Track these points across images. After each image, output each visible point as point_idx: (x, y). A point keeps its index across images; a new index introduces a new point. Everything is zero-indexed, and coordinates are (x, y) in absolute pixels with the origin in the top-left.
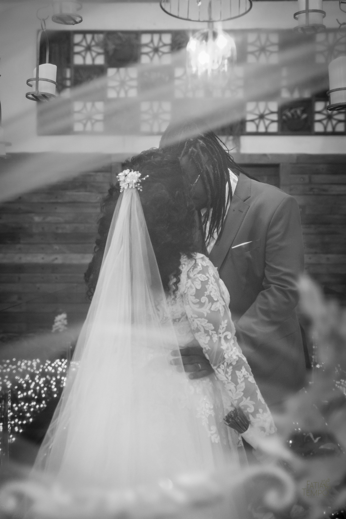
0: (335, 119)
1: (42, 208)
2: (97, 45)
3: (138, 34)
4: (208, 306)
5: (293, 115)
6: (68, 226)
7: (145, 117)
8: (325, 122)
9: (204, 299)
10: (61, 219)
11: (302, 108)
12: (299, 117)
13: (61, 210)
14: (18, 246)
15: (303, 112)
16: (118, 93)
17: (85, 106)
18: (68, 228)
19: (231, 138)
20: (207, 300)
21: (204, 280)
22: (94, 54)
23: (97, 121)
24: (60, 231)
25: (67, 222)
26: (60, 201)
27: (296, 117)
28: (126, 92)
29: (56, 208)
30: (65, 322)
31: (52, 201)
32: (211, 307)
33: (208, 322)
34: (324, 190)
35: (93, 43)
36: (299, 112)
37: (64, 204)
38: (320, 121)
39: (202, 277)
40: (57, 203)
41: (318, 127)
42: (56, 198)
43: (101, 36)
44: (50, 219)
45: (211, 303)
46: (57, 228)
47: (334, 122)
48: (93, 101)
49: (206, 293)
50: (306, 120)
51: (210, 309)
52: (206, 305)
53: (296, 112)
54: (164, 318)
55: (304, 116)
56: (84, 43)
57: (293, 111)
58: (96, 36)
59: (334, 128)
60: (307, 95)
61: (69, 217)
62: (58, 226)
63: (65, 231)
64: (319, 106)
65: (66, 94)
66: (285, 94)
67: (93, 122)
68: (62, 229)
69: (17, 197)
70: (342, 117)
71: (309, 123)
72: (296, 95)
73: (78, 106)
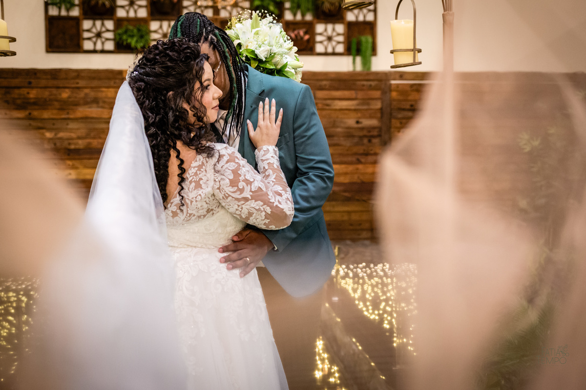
0: (335, 41)
1: (54, 124)
4: (247, 189)
5: (296, 36)
6: (80, 142)
8: (325, 43)
9: (241, 185)
10: (73, 135)
11: (304, 30)
12: (302, 38)
13: (72, 125)
15: (306, 33)
16: (128, 12)
17: (94, 25)
18: (81, 144)
20: (244, 184)
21: (234, 168)
23: (107, 39)
24: (72, 147)
25: (79, 138)
26: (71, 116)
27: (299, 38)
28: (136, 12)
29: (67, 124)
31: (63, 116)
32: (251, 189)
33: (255, 201)
34: (328, 105)
36: (302, 33)
37: (76, 120)
38: (321, 42)
40: (69, 119)
41: (319, 48)
42: (68, 113)
44: (61, 135)
45: (249, 185)
46: (70, 144)
47: (334, 44)
48: (102, 19)
49: (240, 178)
50: (308, 41)
51: (251, 191)
52: (245, 189)
53: (299, 33)
54: (188, 215)
55: (307, 37)
57: (296, 32)
59: (334, 49)
60: (309, 17)
61: (82, 132)
62: (71, 141)
63: (77, 147)
64: (320, 28)
65: (75, 12)
66: (288, 16)
67: (103, 40)
68: (75, 144)
69: (27, 113)
70: (341, 39)
71: (311, 44)
72: (299, 17)
73: (87, 24)
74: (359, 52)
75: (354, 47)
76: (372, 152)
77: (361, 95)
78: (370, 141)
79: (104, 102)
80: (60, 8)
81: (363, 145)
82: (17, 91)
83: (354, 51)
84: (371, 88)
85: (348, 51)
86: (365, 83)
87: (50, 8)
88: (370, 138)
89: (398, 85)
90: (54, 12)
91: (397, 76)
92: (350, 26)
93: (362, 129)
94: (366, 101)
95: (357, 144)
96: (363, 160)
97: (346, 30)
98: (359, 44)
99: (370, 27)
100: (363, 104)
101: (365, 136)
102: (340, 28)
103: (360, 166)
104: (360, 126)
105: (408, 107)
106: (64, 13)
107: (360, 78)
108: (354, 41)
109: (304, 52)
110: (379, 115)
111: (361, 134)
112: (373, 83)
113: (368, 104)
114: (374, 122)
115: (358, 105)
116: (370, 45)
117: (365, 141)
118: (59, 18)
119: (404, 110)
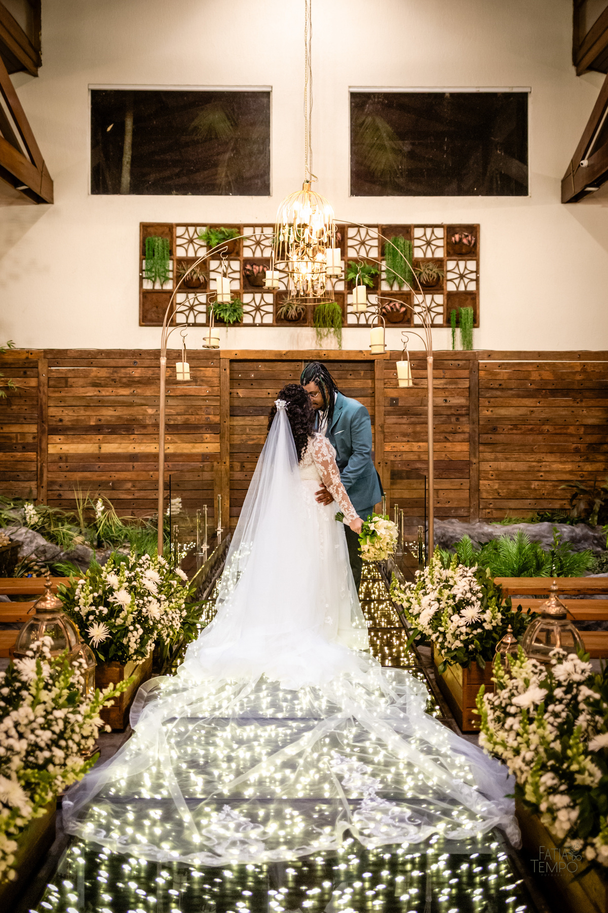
0: (434, 312)
2: (199, 238)
3: (239, 228)
5: (392, 308)
6: (179, 418)
7: (247, 308)
8: (424, 314)
11: (401, 301)
12: (398, 311)
13: (172, 402)
14: (132, 437)
15: (403, 305)
17: (187, 298)
19: (332, 330)
22: (196, 247)
23: (200, 312)
24: (172, 422)
25: (178, 414)
26: (171, 394)
27: (395, 310)
30: (180, 506)
35: (196, 236)
36: (398, 305)
37: (176, 397)
38: (419, 314)
39: (319, 445)
40: (169, 396)
41: (417, 320)
42: (168, 391)
43: (204, 229)
46: (169, 420)
47: (433, 315)
48: (196, 292)
50: (405, 312)
53: (395, 305)
55: (404, 309)
56: (186, 236)
57: (392, 304)
58: (198, 229)
59: (432, 321)
60: (406, 288)
61: (181, 409)
62: (171, 417)
63: (176, 422)
64: (418, 298)
65: (169, 286)
66: (385, 287)
67: (196, 313)
68: (175, 420)
69: (132, 391)
70: (440, 310)
71: (409, 315)
72: (396, 288)
73: (180, 297)
74: (458, 324)
75: (454, 319)
76: (460, 431)
77: (448, 374)
78: (457, 419)
79: (202, 381)
80: (154, 282)
81: (451, 423)
82: (123, 370)
83: (453, 323)
84: (459, 367)
85: (448, 323)
86: (453, 362)
87: (145, 282)
88: (458, 417)
89: (486, 365)
90: (148, 285)
91: (486, 356)
92: (450, 296)
93: (450, 407)
94: (454, 380)
95: (444, 423)
96: (450, 439)
97: (446, 300)
98: (459, 316)
99: (472, 298)
100: (450, 383)
101: (453, 415)
102: (440, 299)
103: (448, 444)
104: (447, 404)
105: (497, 386)
106: (158, 287)
107: (448, 358)
108: (454, 312)
109: (401, 325)
110: (467, 394)
111: (449, 413)
112: (461, 363)
113: (456, 383)
114: (462, 401)
115: (446, 384)
116: (471, 317)
117: (453, 419)
118: (153, 292)
119: (492, 389)
